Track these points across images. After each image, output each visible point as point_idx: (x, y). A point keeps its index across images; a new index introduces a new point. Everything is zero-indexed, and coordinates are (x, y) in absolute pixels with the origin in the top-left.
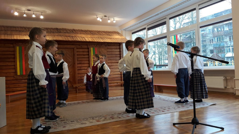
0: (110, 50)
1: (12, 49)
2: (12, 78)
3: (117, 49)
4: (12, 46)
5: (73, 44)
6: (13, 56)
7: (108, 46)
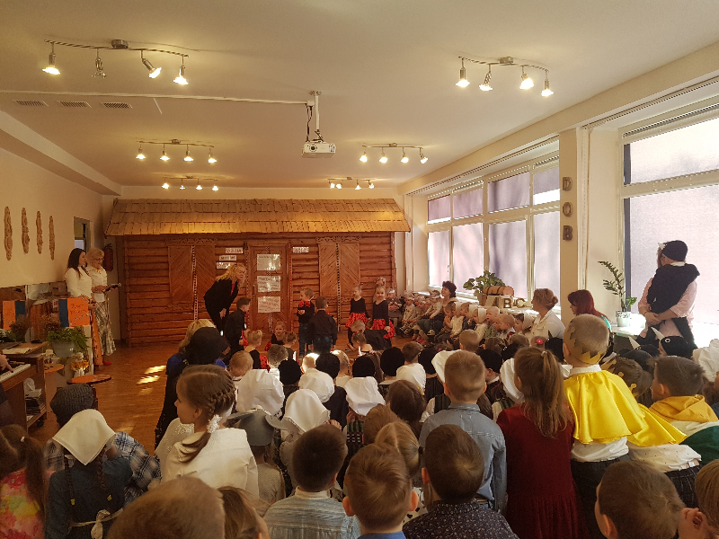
0: (367, 248)
1: (161, 252)
2: (163, 310)
3: (382, 243)
4: (162, 244)
5: (283, 238)
6: (165, 266)
7: (363, 237)
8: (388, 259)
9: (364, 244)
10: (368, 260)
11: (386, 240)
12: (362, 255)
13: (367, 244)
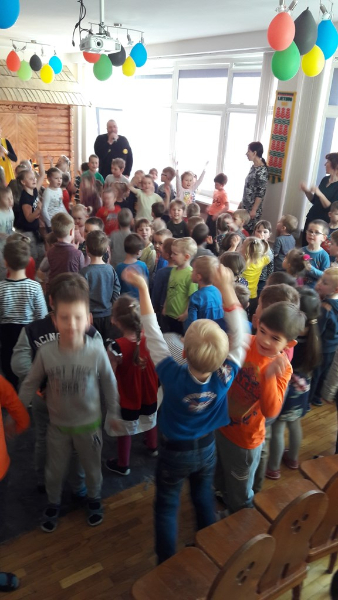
0: (46, 120)
3: (60, 116)
7: (41, 108)
8: (66, 133)
9: (41, 116)
10: (47, 133)
11: (64, 112)
12: (40, 127)
13: (47, 116)
